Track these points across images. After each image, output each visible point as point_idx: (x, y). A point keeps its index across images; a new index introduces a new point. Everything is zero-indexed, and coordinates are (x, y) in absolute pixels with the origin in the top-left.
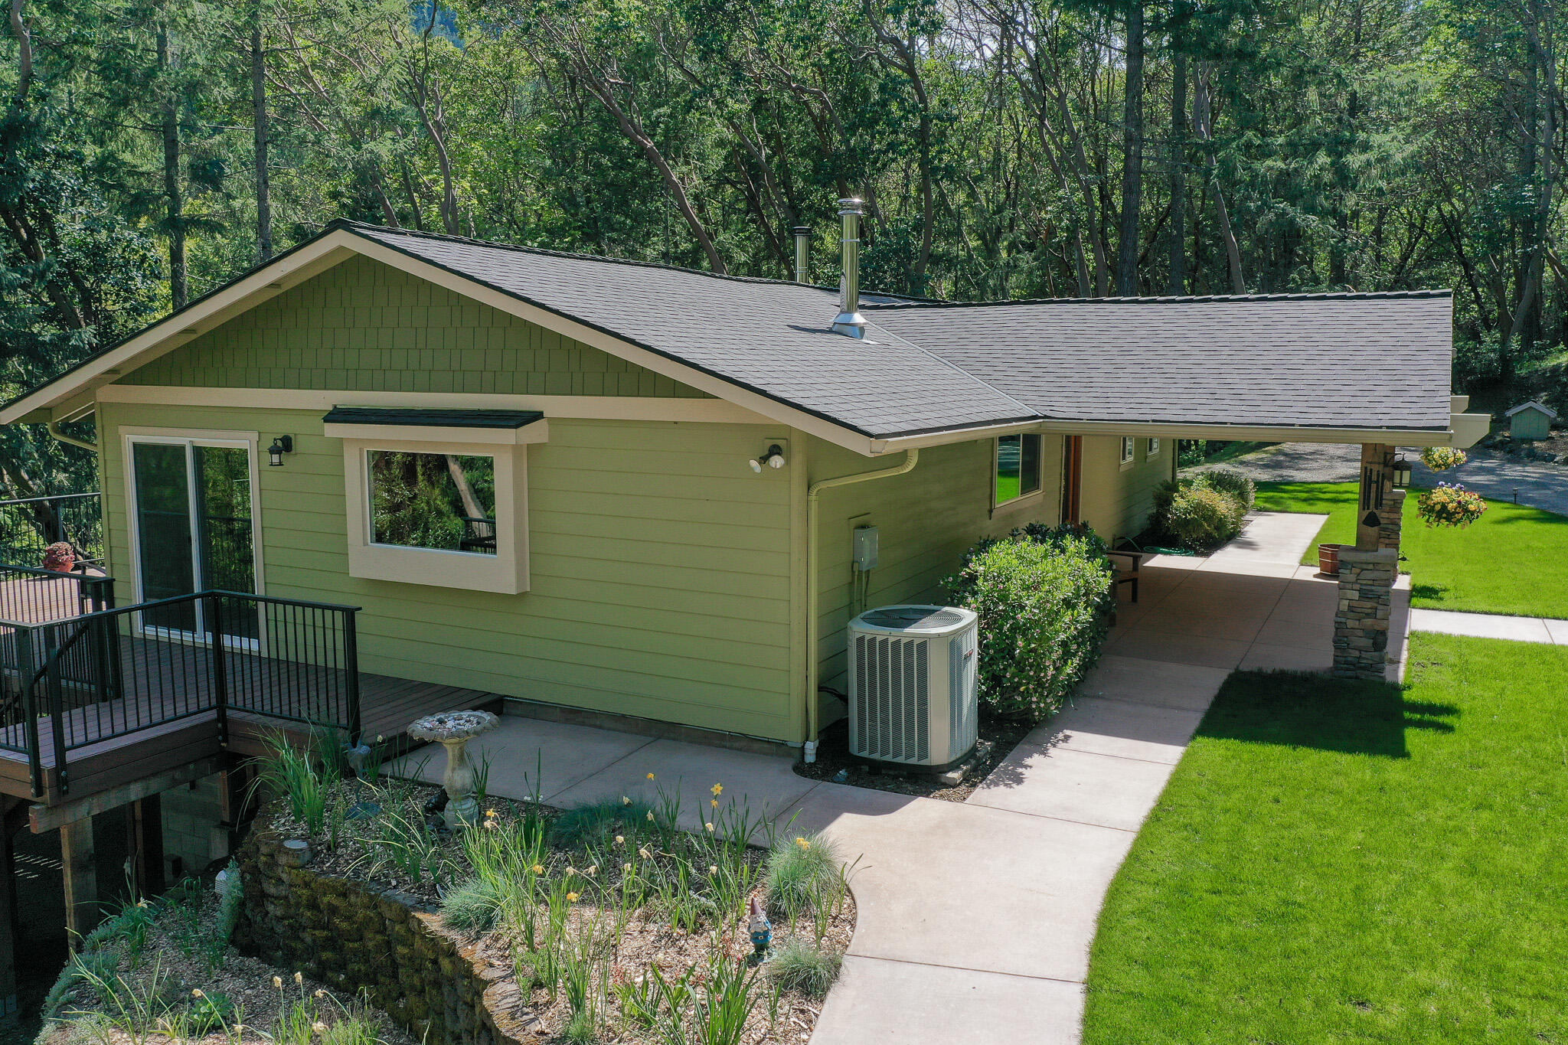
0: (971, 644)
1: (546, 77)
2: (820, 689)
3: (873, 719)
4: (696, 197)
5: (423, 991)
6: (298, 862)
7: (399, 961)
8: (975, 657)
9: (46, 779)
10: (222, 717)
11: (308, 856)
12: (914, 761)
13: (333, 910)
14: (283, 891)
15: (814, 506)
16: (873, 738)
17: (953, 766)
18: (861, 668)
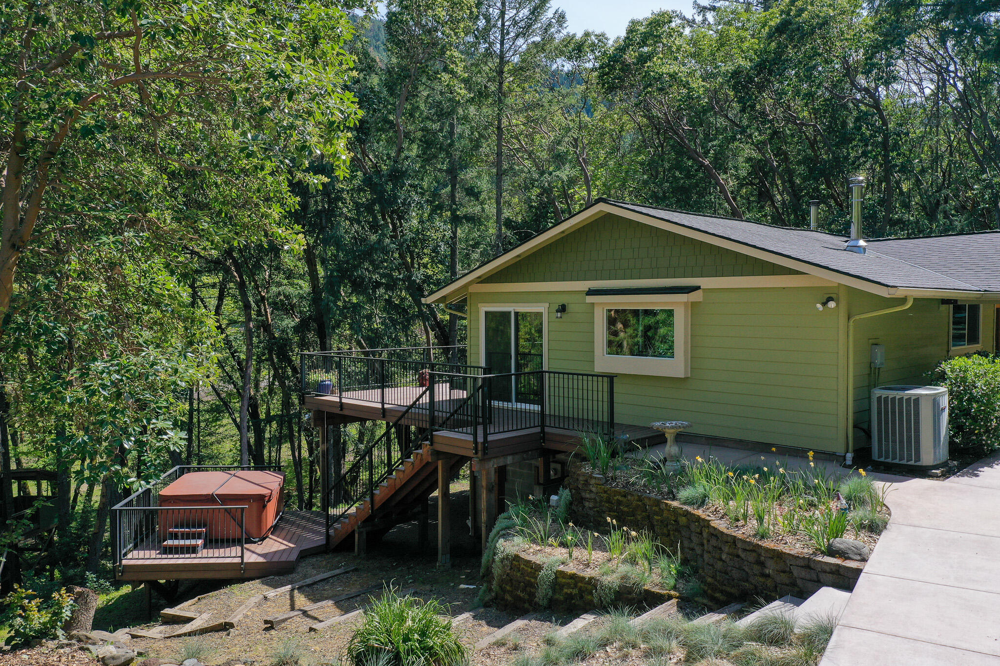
0: (945, 402)
1: (641, 130)
2: (855, 426)
3: (887, 440)
4: (732, 193)
5: (669, 535)
6: (601, 482)
7: (655, 523)
8: (947, 411)
9: (480, 447)
10: (543, 431)
11: (604, 481)
12: (912, 463)
13: (619, 503)
14: (593, 496)
15: (851, 328)
16: (887, 452)
17: (936, 467)
18: (879, 413)
